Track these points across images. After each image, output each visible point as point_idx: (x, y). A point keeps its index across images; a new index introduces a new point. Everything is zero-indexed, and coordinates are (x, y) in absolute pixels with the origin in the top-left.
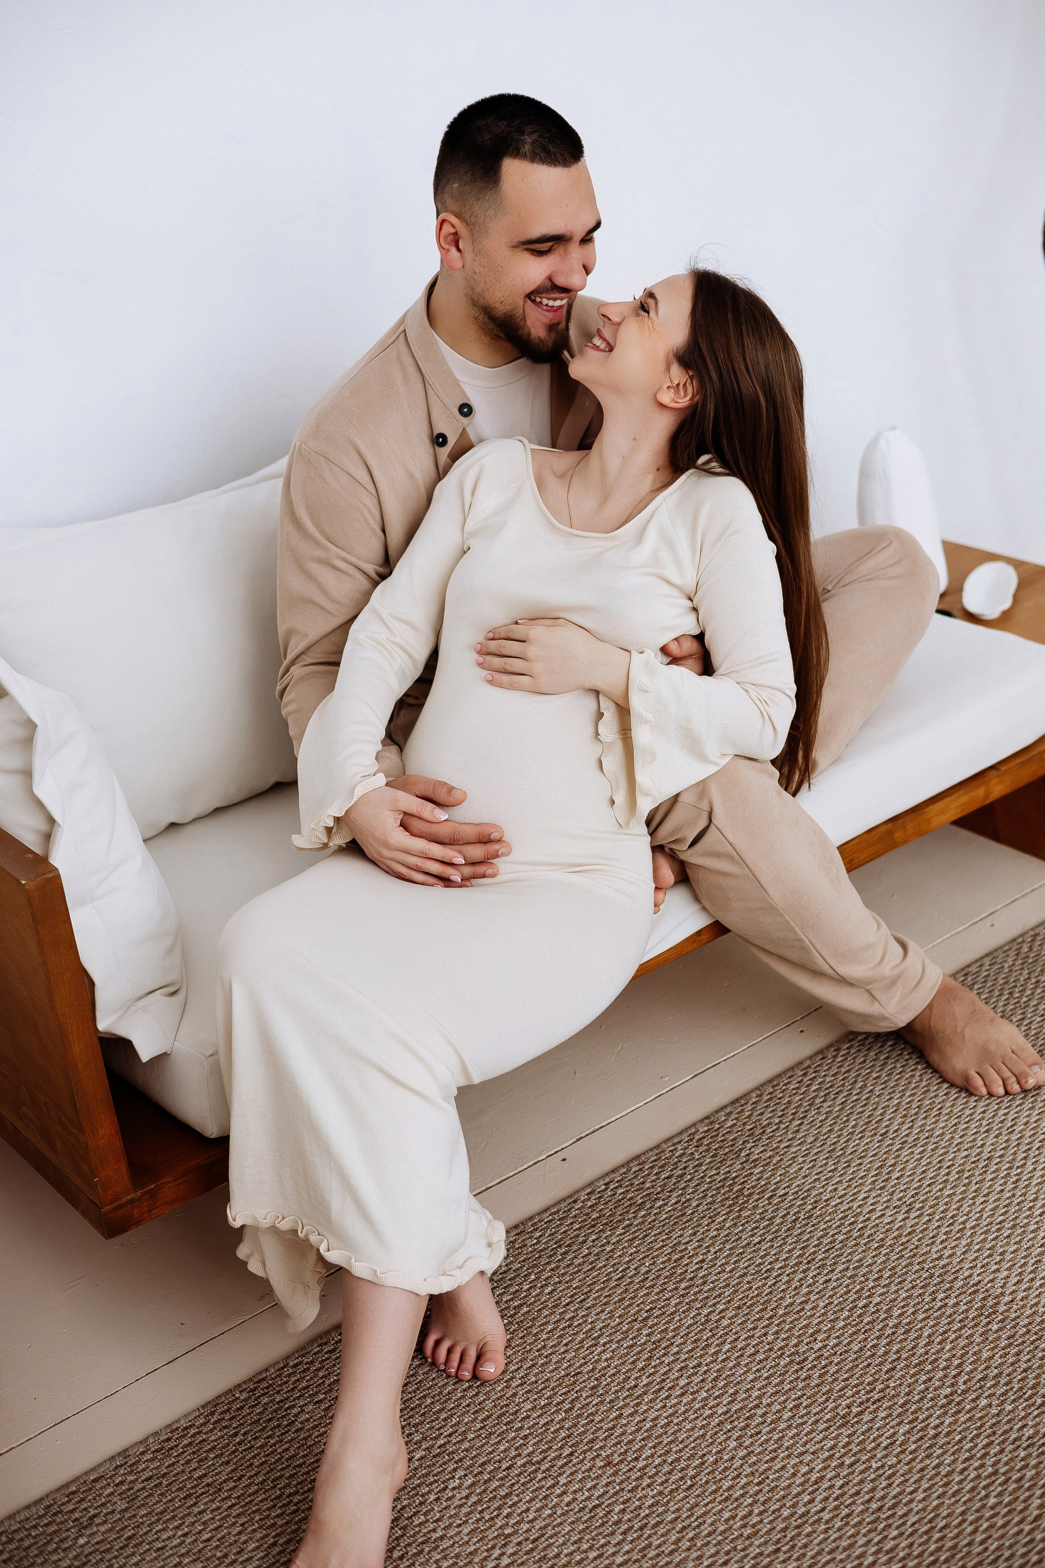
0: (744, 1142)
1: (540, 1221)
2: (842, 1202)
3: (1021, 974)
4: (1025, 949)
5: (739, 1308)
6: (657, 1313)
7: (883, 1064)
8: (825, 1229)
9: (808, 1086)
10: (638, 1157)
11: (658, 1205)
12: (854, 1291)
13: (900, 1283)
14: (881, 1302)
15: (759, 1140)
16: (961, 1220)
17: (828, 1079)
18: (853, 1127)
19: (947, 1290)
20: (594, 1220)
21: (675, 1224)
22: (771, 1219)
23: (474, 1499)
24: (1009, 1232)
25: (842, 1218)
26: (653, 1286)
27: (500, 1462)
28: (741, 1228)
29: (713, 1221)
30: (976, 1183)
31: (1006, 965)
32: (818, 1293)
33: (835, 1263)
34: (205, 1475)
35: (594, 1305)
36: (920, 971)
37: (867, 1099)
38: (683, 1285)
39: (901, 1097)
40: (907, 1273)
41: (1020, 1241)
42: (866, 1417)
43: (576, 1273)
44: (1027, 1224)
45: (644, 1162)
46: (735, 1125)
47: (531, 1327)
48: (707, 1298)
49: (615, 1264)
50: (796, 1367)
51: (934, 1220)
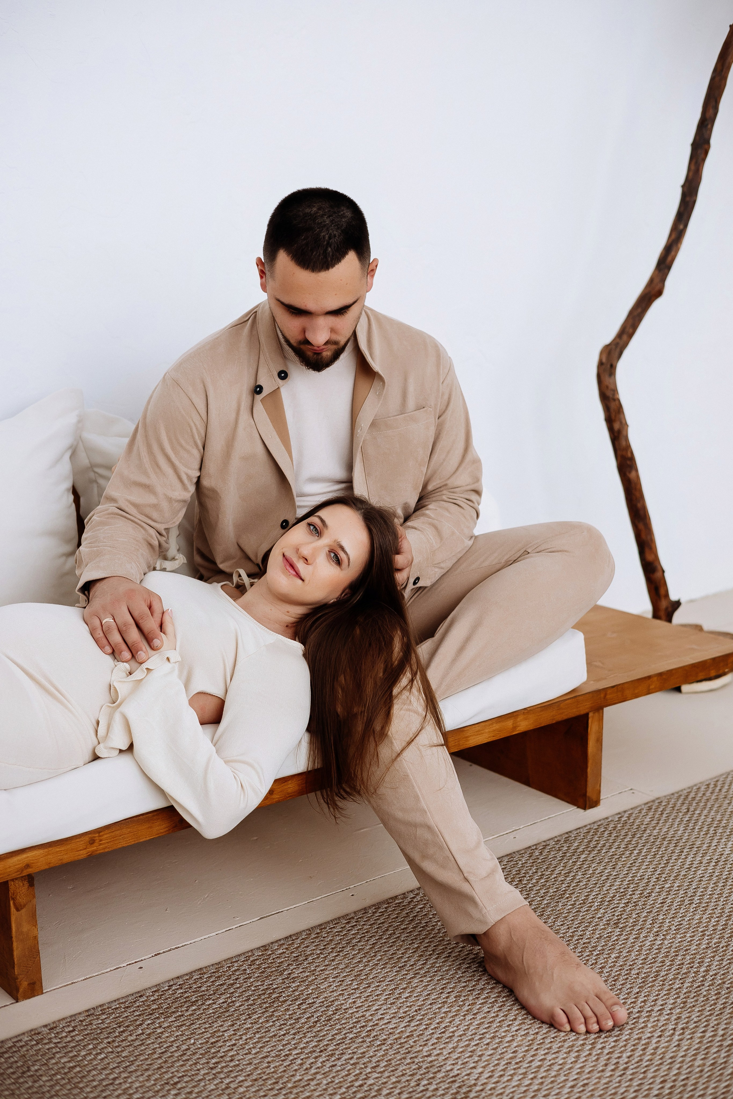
0: (289, 965)
1: (108, 1008)
2: (358, 1011)
3: (530, 869)
4: (537, 853)
5: (256, 1080)
6: (186, 1079)
7: (411, 920)
8: (340, 1029)
9: (349, 930)
10: (201, 969)
11: (208, 1003)
12: (354, 1074)
13: (392, 1071)
14: (374, 1084)
15: (300, 964)
16: (452, 1030)
17: (365, 927)
18: (379, 960)
19: (431, 1078)
20: (153, 1010)
21: (218, 1017)
22: (298, 1019)
24: (489, 1041)
25: (355, 1022)
26: (188, 1060)
28: (271, 1024)
29: (250, 1018)
30: (469, 1005)
31: (520, 863)
32: (323, 1074)
33: (342, 1054)
35: (136, 1071)
37: (393, 942)
38: (214, 1061)
39: (421, 943)
40: (399, 1064)
41: (497, 1048)
43: (128, 1046)
44: (504, 1037)
45: (205, 973)
46: (284, 953)
47: (79, 1083)
48: (231, 1071)
49: (161, 1042)
51: (430, 1029)
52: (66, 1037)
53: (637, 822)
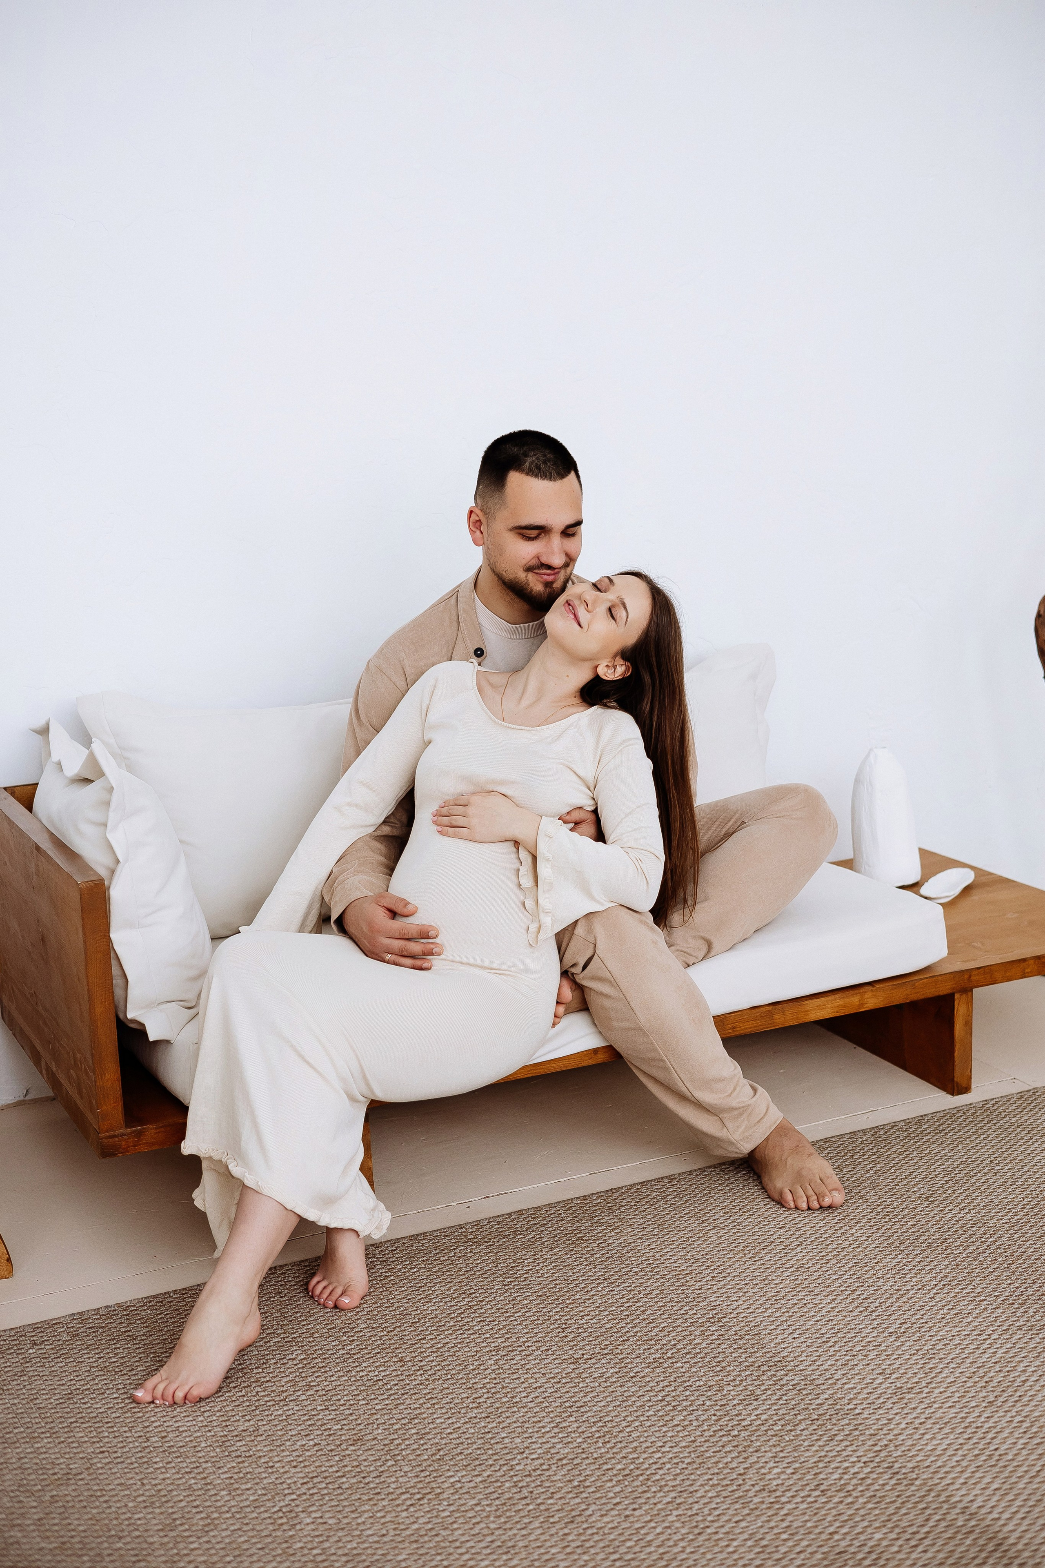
0: (601, 1212)
1: (431, 1235)
2: (650, 1252)
3: (867, 1146)
4: (882, 1132)
6: (482, 1291)
8: (628, 1264)
9: (668, 1188)
10: (521, 1211)
11: (518, 1237)
13: (662, 1298)
15: (612, 1213)
16: (729, 1272)
19: (693, 1306)
20: (469, 1239)
21: (524, 1248)
22: (593, 1254)
23: (301, 1365)
25: (644, 1260)
27: (328, 1350)
28: (569, 1256)
29: (552, 1251)
34: (129, 1331)
36: (764, 1111)
37: (706, 1200)
38: (509, 1280)
39: (731, 1202)
42: (590, 1362)
43: (439, 1264)
45: (523, 1214)
46: (601, 1202)
48: (521, 1288)
49: (468, 1264)
50: (559, 1330)
51: (709, 1269)
52: (388, 1254)
53: (1001, 1110)
